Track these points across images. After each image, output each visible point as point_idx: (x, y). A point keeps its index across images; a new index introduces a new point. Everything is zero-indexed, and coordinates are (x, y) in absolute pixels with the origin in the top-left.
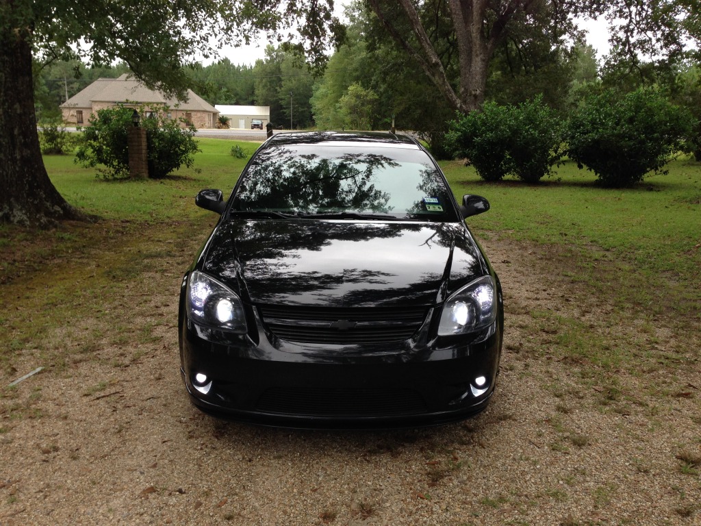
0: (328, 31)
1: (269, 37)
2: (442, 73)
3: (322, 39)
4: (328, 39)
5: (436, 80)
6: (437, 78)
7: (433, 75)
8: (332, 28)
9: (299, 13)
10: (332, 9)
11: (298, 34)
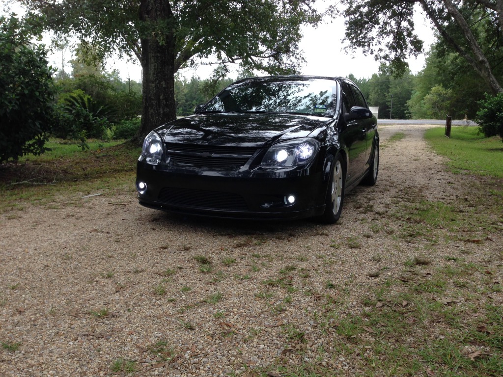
0: (410, 45)
1: (364, 52)
2: (487, 68)
3: (404, 50)
4: (408, 51)
5: (483, 73)
6: (483, 72)
7: (480, 70)
8: (412, 43)
9: (388, 34)
10: (413, 29)
11: (387, 49)
